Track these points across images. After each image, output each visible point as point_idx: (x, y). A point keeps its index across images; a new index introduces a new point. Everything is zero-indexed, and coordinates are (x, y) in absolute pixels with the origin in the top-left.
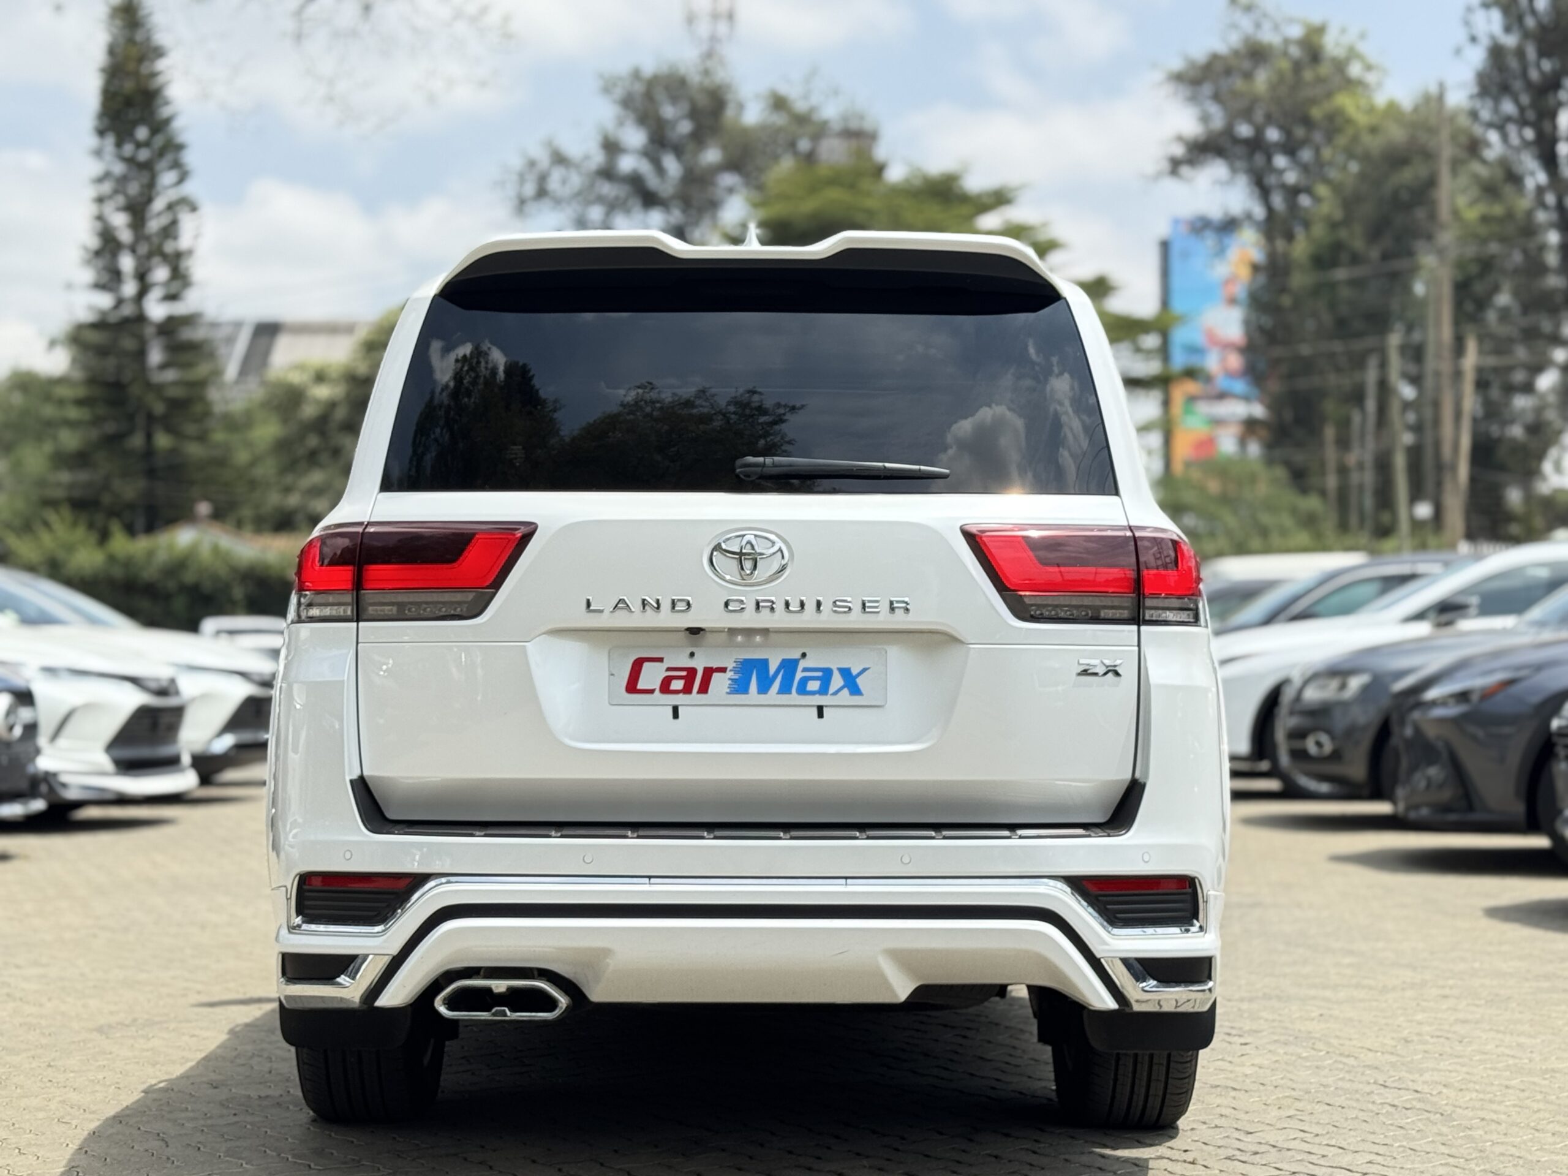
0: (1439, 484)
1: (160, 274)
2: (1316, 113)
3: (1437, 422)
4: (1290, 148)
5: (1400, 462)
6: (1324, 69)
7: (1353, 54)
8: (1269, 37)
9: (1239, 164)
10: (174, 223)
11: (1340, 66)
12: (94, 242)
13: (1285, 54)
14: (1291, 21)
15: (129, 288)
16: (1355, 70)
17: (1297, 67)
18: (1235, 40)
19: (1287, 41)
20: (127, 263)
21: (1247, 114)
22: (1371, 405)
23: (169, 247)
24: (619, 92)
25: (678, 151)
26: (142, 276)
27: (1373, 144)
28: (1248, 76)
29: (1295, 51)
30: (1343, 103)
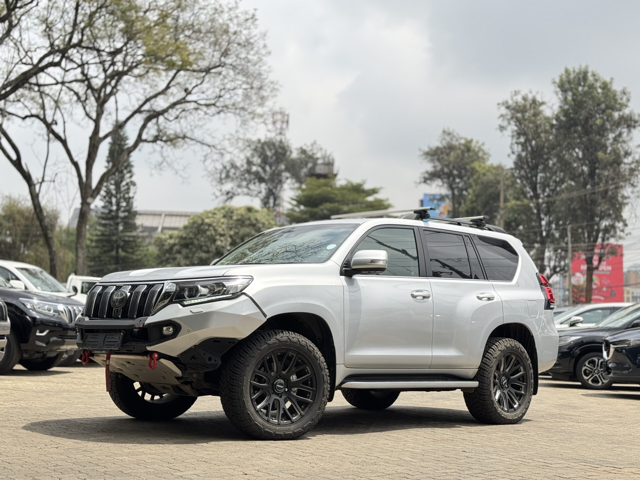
1: (124, 204)
6: (471, 153)
7: (480, 149)
8: (454, 143)
9: (445, 180)
11: (476, 154)
13: (460, 148)
14: (461, 138)
15: (114, 208)
16: (480, 154)
17: (463, 152)
18: (444, 143)
19: (460, 144)
20: (114, 200)
21: (447, 166)
23: (127, 196)
24: (253, 147)
25: (270, 165)
28: (448, 154)
29: (462, 148)
30: (476, 165)
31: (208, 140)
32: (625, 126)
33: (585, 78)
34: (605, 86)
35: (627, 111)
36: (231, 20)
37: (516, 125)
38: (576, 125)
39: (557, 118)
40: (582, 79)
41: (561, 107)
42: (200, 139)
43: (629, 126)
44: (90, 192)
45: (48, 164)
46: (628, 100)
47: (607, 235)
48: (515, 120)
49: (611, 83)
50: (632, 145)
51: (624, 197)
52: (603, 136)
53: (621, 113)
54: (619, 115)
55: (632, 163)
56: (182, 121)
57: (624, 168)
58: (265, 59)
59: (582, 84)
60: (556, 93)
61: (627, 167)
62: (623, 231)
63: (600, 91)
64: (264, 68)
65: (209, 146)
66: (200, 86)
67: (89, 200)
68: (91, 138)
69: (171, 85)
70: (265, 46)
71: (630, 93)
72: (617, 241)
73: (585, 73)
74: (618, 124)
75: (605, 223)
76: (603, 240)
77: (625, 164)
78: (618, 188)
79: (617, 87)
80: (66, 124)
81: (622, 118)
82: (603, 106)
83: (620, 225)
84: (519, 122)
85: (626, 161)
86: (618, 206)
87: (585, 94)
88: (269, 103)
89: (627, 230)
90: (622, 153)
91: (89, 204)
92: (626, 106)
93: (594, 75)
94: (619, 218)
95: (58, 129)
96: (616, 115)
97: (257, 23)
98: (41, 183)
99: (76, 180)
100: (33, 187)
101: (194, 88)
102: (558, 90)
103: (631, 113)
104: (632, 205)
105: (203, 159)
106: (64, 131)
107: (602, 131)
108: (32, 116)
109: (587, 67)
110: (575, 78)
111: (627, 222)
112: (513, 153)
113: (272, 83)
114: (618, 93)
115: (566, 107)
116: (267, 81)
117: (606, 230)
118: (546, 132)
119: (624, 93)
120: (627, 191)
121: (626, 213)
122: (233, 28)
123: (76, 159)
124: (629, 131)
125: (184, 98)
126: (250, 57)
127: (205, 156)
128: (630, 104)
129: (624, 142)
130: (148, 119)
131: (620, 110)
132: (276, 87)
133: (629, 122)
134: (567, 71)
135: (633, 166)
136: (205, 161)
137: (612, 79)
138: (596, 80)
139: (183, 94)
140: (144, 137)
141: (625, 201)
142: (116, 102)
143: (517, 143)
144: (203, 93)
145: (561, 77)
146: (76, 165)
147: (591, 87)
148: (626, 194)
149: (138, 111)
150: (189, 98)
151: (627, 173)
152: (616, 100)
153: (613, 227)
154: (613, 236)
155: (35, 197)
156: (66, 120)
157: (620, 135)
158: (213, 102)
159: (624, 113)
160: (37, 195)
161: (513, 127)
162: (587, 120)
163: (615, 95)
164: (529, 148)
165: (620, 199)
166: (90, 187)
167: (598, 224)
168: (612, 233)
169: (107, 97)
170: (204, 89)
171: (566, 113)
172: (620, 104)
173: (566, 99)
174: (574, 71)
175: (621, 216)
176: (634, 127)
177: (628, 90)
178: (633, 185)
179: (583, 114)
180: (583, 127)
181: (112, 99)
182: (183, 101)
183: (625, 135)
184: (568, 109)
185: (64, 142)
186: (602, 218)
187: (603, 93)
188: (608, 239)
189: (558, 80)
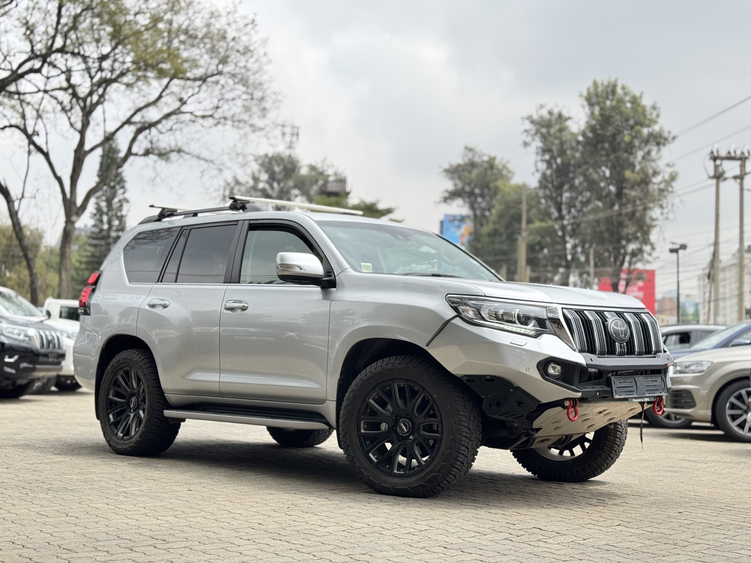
1: (116, 222)
2: (492, 185)
4: (482, 196)
6: (495, 171)
7: (504, 167)
8: (477, 159)
9: (467, 200)
11: (500, 171)
13: (482, 165)
14: (484, 155)
15: (106, 226)
16: (505, 172)
17: (486, 170)
18: (466, 160)
19: (483, 162)
20: (105, 218)
21: (469, 184)
23: (119, 214)
24: (260, 161)
25: (279, 183)
26: (110, 223)
28: (470, 172)
29: (485, 165)
30: (500, 183)
31: (205, 154)
32: (654, 144)
33: (614, 92)
34: (635, 101)
35: (656, 128)
36: (229, 24)
37: (541, 141)
38: (603, 142)
39: (584, 135)
40: (610, 93)
41: (587, 122)
42: (196, 153)
43: (658, 144)
44: (74, 210)
45: (28, 179)
46: (658, 116)
47: (634, 259)
48: (539, 135)
49: (641, 97)
50: (661, 164)
51: (653, 220)
52: (631, 153)
53: (650, 130)
54: (648, 132)
55: (661, 183)
56: (177, 133)
57: (653, 188)
58: (265, 68)
59: (610, 97)
60: (583, 106)
61: (656, 187)
62: (650, 254)
63: (629, 105)
64: (265, 77)
65: (206, 160)
66: (196, 96)
67: (74, 218)
68: (76, 151)
69: (164, 94)
70: (265, 54)
71: (660, 108)
72: (644, 265)
73: (614, 86)
74: (646, 141)
75: (632, 247)
76: (630, 263)
77: (654, 184)
78: (645, 209)
79: (646, 102)
80: (49, 136)
81: (650, 135)
82: (631, 122)
83: (647, 248)
84: (544, 138)
85: (654, 180)
86: (645, 228)
87: (613, 108)
88: (271, 115)
89: (655, 254)
90: (651, 171)
91: (73, 223)
92: (656, 122)
93: (623, 88)
94: (646, 241)
95: (39, 140)
96: (645, 131)
97: (257, 28)
98: (21, 200)
99: (60, 197)
100: (11, 204)
101: (189, 97)
102: (585, 103)
103: (661, 129)
104: (661, 227)
105: (200, 174)
106: (47, 143)
107: (630, 148)
108: (11, 126)
109: (616, 80)
110: (603, 91)
111: (656, 246)
112: (537, 171)
113: (275, 93)
114: (648, 109)
115: (593, 122)
116: (268, 92)
117: (634, 254)
118: (572, 148)
119: (654, 108)
120: (655, 213)
121: (654, 236)
122: (231, 34)
123: (59, 174)
124: (659, 150)
125: (179, 109)
126: (249, 65)
127: (202, 172)
128: (660, 120)
129: (654, 161)
130: (139, 131)
131: (649, 126)
132: (279, 98)
133: (658, 140)
134: (595, 84)
135: (662, 186)
136: (202, 177)
137: (642, 93)
138: (626, 94)
139: (178, 104)
140: (134, 150)
141: (654, 223)
142: (104, 112)
143: (542, 161)
144: (200, 103)
145: (588, 89)
146: (59, 179)
147: (621, 101)
148: (654, 216)
149: (128, 122)
150: (184, 108)
151: (656, 193)
152: (645, 116)
153: (640, 251)
154: (640, 260)
155: (13, 214)
156: (48, 131)
157: (649, 153)
158: (210, 113)
159: (653, 130)
160: (16, 213)
161: (538, 143)
162: (614, 136)
163: (644, 110)
164: (554, 166)
165: (648, 221)
166: (75, 204)
167: (624, 247)
168: (639, 257)
169: (94, 106)
170: (201, 99)
171: (593, 129)
172: (649, 120)
173: (592, 113)
174: (602, 84)
175: (649, 239)
176: (664, 144)
177: (658, 105)
178: (661, 207)
179: (611, 130)
180: (611, 143)
181: (99, 108)
182: (178, 112)
183: (654, 153)
184: (595, 125)
185: (46, 155)
186: (629, 241)
187: (632, 108)
188: (635, 263)
189: (585, 93)
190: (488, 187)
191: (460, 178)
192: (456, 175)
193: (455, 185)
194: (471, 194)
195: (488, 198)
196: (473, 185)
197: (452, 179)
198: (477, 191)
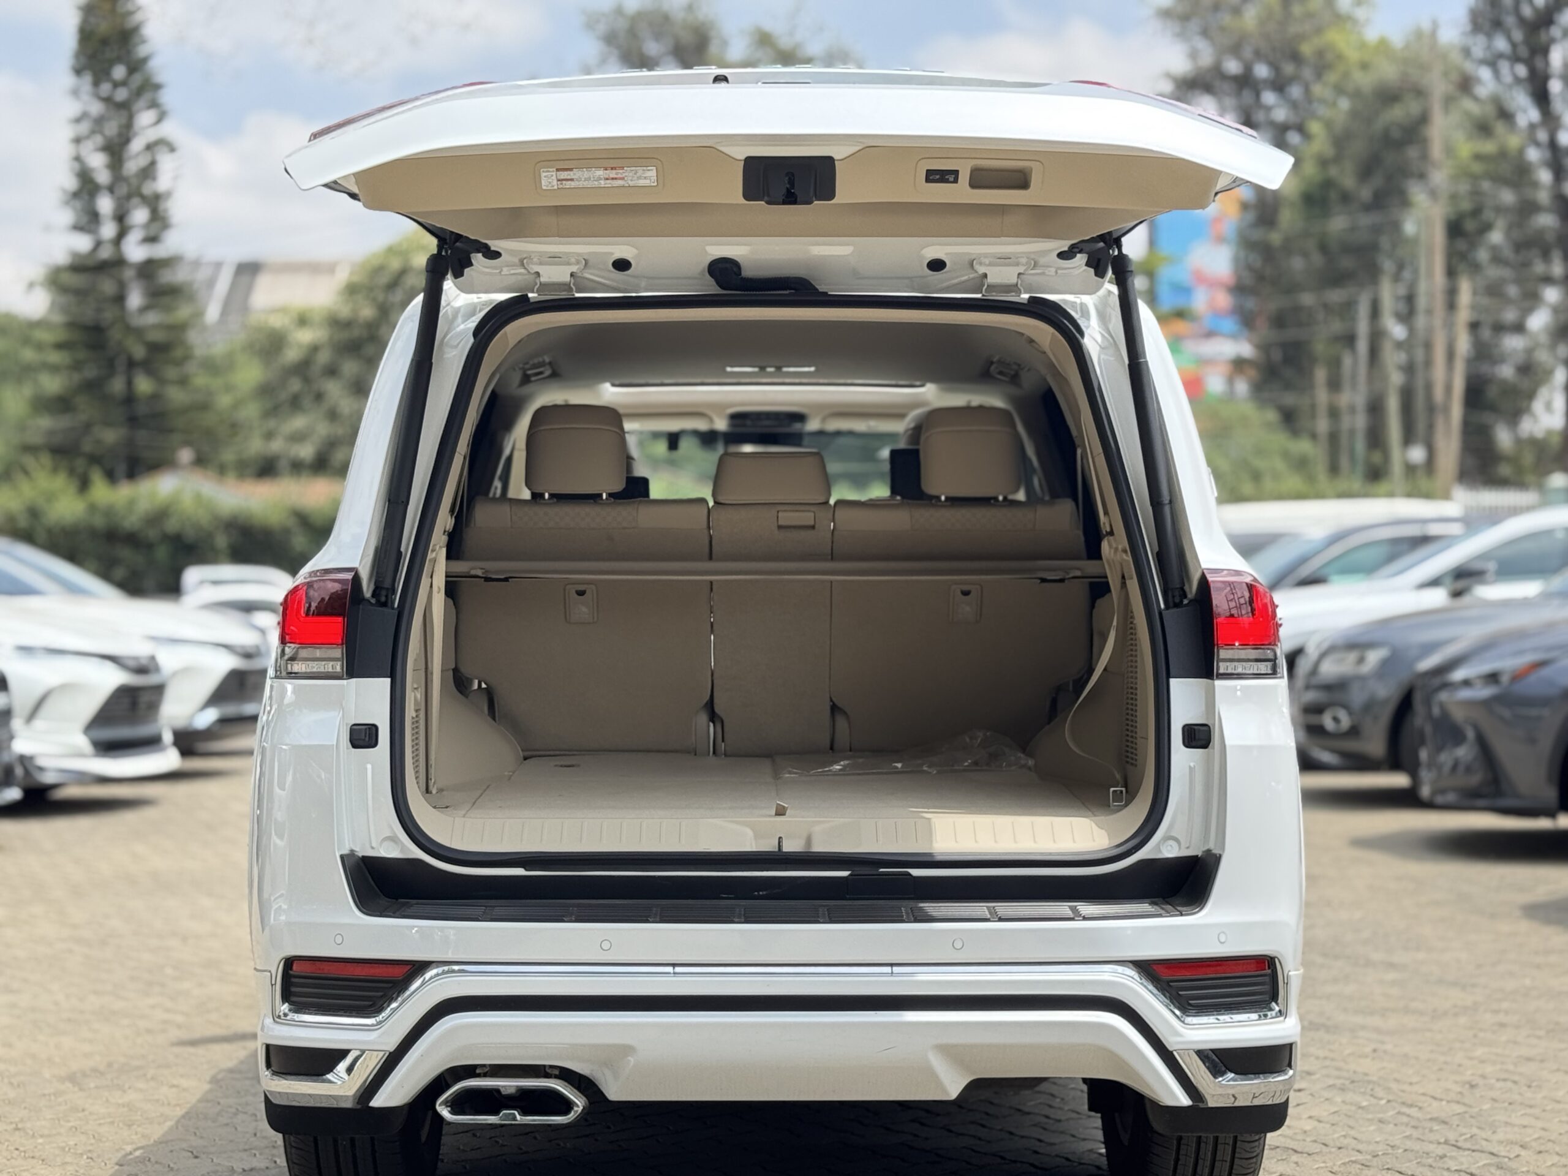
0: (1431, 427)
1: (140, 216)
2: (1306, 49)
3: (1428, 363)
4: (1279, 85)
5: (1393, 405)
10: (153, 164)
12: (71, 183)
15: (108, 230)
20: (105, 204)
22: (1362, 346)
23: (148, 189)
26: (121, 218)
27: (1364, 81)
30: (1335, 37)
190: (1296, 57)
191: (1205, 33)
192: (1194, 25)
193: (1193, 55)
194: (1245, 82)
195: (1296, 91)
196: (1248, 53)
197: (1182, 35)
198: (1262, 71)
